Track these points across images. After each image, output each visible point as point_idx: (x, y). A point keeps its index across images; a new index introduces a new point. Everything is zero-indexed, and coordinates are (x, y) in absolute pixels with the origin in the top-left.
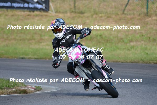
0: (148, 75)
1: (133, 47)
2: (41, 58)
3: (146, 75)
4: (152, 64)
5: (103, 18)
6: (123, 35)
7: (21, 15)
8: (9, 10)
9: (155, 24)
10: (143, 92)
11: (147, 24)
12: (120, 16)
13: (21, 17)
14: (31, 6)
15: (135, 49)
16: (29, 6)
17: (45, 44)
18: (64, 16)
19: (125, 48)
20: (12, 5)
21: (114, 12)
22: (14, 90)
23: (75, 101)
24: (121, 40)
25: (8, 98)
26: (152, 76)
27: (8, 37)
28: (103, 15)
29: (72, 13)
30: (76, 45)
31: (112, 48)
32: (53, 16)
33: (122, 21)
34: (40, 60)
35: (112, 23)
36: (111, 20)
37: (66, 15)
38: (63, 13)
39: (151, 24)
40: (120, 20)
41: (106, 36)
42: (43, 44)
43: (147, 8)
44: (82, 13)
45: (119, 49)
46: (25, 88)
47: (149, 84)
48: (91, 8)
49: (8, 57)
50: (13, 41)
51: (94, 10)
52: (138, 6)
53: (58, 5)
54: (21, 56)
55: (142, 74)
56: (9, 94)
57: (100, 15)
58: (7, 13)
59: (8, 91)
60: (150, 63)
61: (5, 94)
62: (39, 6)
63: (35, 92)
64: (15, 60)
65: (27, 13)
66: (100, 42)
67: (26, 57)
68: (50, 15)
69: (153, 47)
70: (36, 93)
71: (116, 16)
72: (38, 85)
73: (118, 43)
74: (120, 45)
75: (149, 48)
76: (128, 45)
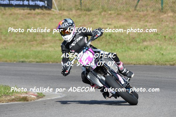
0: (163, 78)
1: (146, 47)
2: (43, 62)
3: (161, 78)
4: (169, 65)
5: (113, 16)
6: (135, 34)
7: (20, 14)
8: (7, 8)
9: (171, 21)
10: (158, 97)
11: (162, 21)
12: (132, 13)
13: (20, 16)
14: (31, 3)
15: (149, 49)
16: (29, 3)
17: (48, 45)
18: (69, 14)
19: (138, 49)
20: (10, 2)
21: (125, 9)
22: (13, 97)
23: (81, 108)
24: (133, 40)
25: (6, 107)
26: (168, 79)
27: (6, 39)
28: (112, 12)
29: (78, 11)
30: (87, 48)
31: (123, 48)
32: (56, 14)
33: (134, 18)
34: (42, 63)
35: (122, 21)
36: (121, 17)
37: (71, 13)
38: (67, 10)
39: (167, 22)
40: (132, 17)
41: (116, 36)
42: (45, 45)
43: (162, 3)
44: (89, 10)
45: (130, 49)
46: (26, 95)
47: (165, 88)
48: (99, 5)
49: (6, 61)
50: (12, 43)
51: (102, 6)
52: (152, 2)
53: (62, 2)
54: (22, 60)
55: (157, 77)
56: (8, 102)
57: (110, 12)
58: (5, 12)
59: (6, 98)
60: (165, 64)
61: (3, 103)
62: (41, 4)
63: (37, 99)
64: (14, 64)
65: (27, 11)
66: (109, 43)
67: (26, 60)
68: (53, 13)
69: (169, 47)
70: (38, 101)
71: (127, 13)
73: (130, 43)
74: (132, 45)
75: (164, 47)
76: (141, 44)
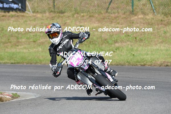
0: (135, 78)
1: (118, 48)
2: (18, 63)
3: (133, 78)
4: (139, 66)
5: (85, 18)
6: (107, 35)
9: (141, 23)
11: (133, 23)
12: (103, 15)
14: (6, 6)
15: (120, 50)
16: (3, 6)
17: (22, 47)
18: (43, 17)
19: (110, 50)
21: (97, 11)
24: (105, 41)
28: (85, 14)
29: (52, 13)
31: (95, 50)
32: (30, 17)
33: (106, 20)
36: (94, 19)
37: (44, 15)
38: (41, 13)
39: (137, 23)
40: (104, 19)
42: (19, 47)
43: (133, 6)
44: (62, 12)
46: (1, 96)
48: (72, 7)
51: (75, 8)
52: (123, 4)
53: (36, 5)
55: (128, 77)
57: (82, 14)
60: (136, 65)
62: (15, 6)
63: (12, 99)
65: (1, 13)
68: (27, 15)
69: (140, 48)
70: (13, 101)
71: (99, 15)
72: (15, 92)
73: (102, 44)
74: (104, 46)
75: (135, 48)
76: (113, 46)
